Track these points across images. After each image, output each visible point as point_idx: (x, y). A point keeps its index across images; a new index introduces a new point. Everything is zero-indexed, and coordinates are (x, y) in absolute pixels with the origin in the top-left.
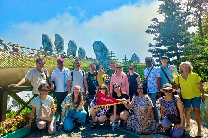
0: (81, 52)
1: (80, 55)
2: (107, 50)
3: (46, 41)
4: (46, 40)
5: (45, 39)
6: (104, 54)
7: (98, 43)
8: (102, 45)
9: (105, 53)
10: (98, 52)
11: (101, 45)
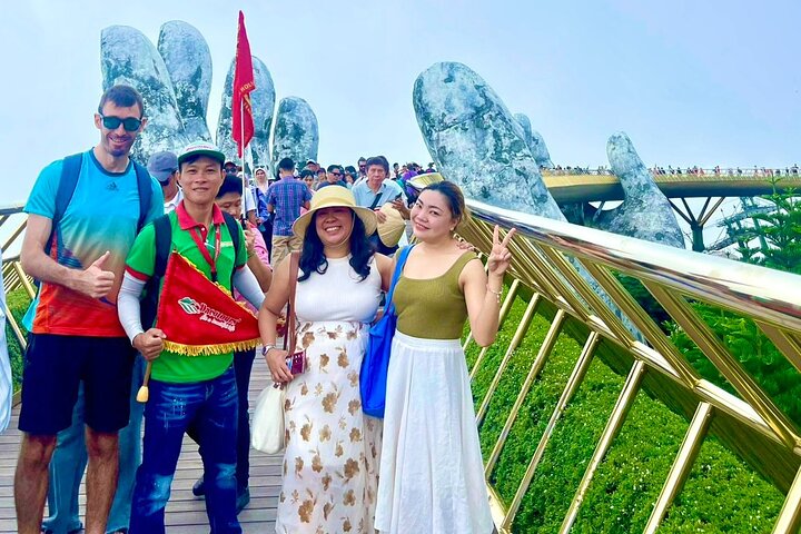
0: (296, 127)
1: (287, 143)
2: (504, 119)
3: (129, 71)
4: (128, 63)
5: (123, 58)
6: (490, 141)
7: (450, 79)
8: (477, 87)
9: (495, 134)
10: (451, 131)
11: (471, 87)
